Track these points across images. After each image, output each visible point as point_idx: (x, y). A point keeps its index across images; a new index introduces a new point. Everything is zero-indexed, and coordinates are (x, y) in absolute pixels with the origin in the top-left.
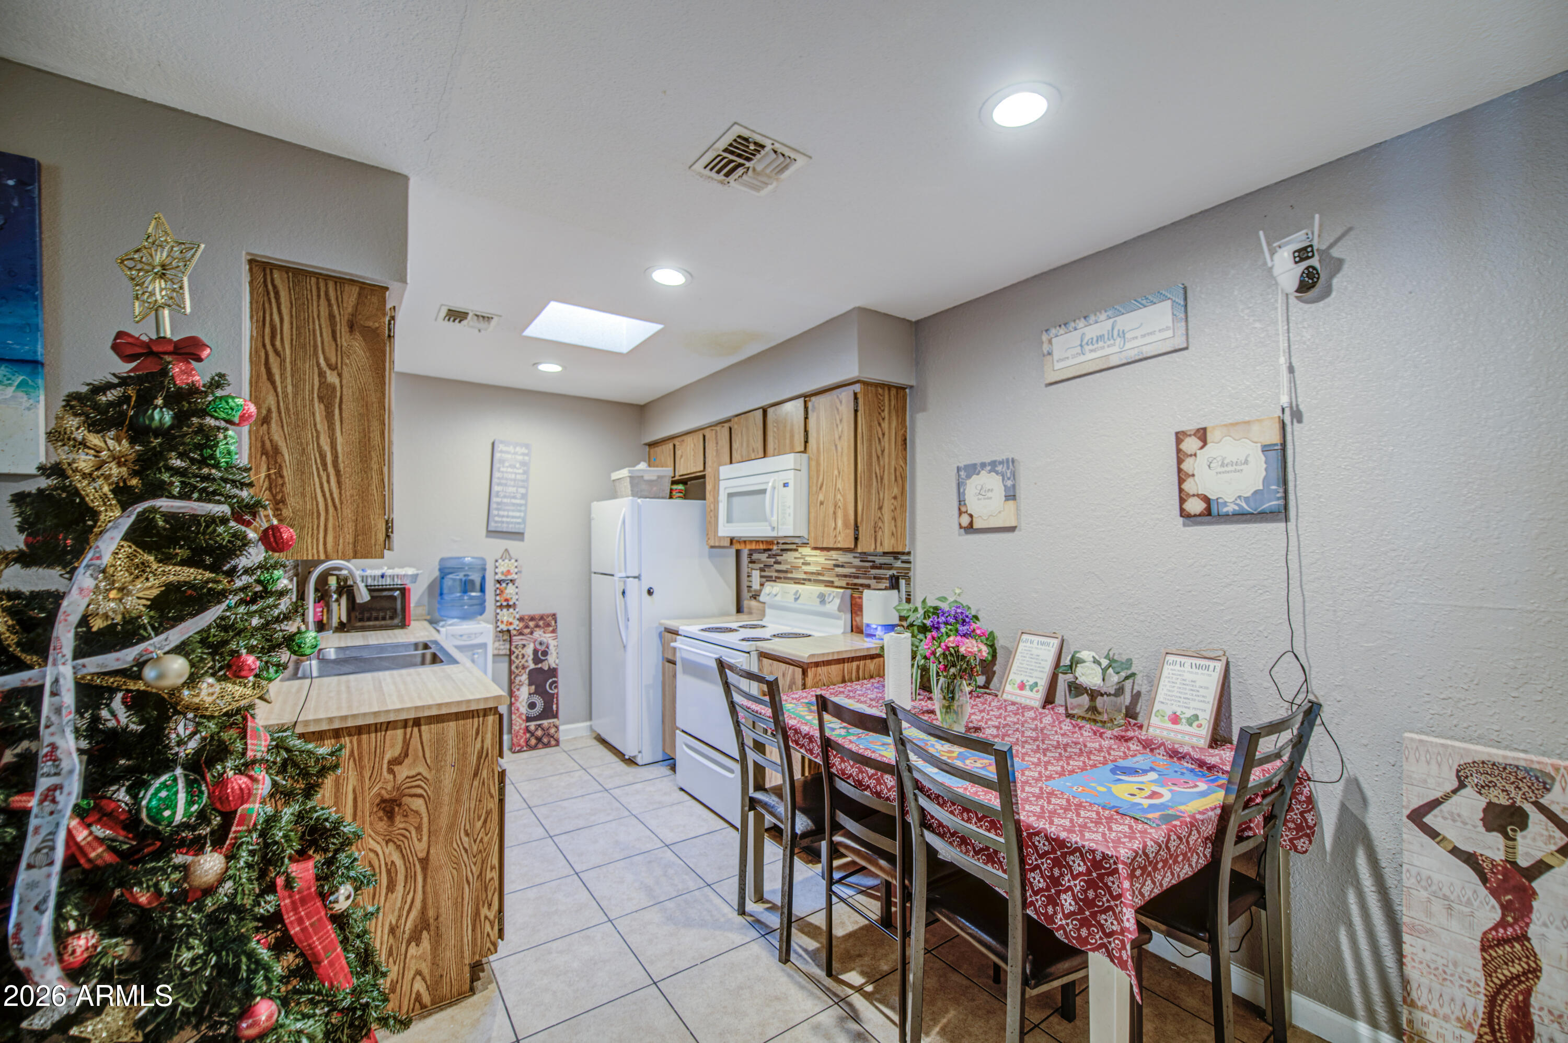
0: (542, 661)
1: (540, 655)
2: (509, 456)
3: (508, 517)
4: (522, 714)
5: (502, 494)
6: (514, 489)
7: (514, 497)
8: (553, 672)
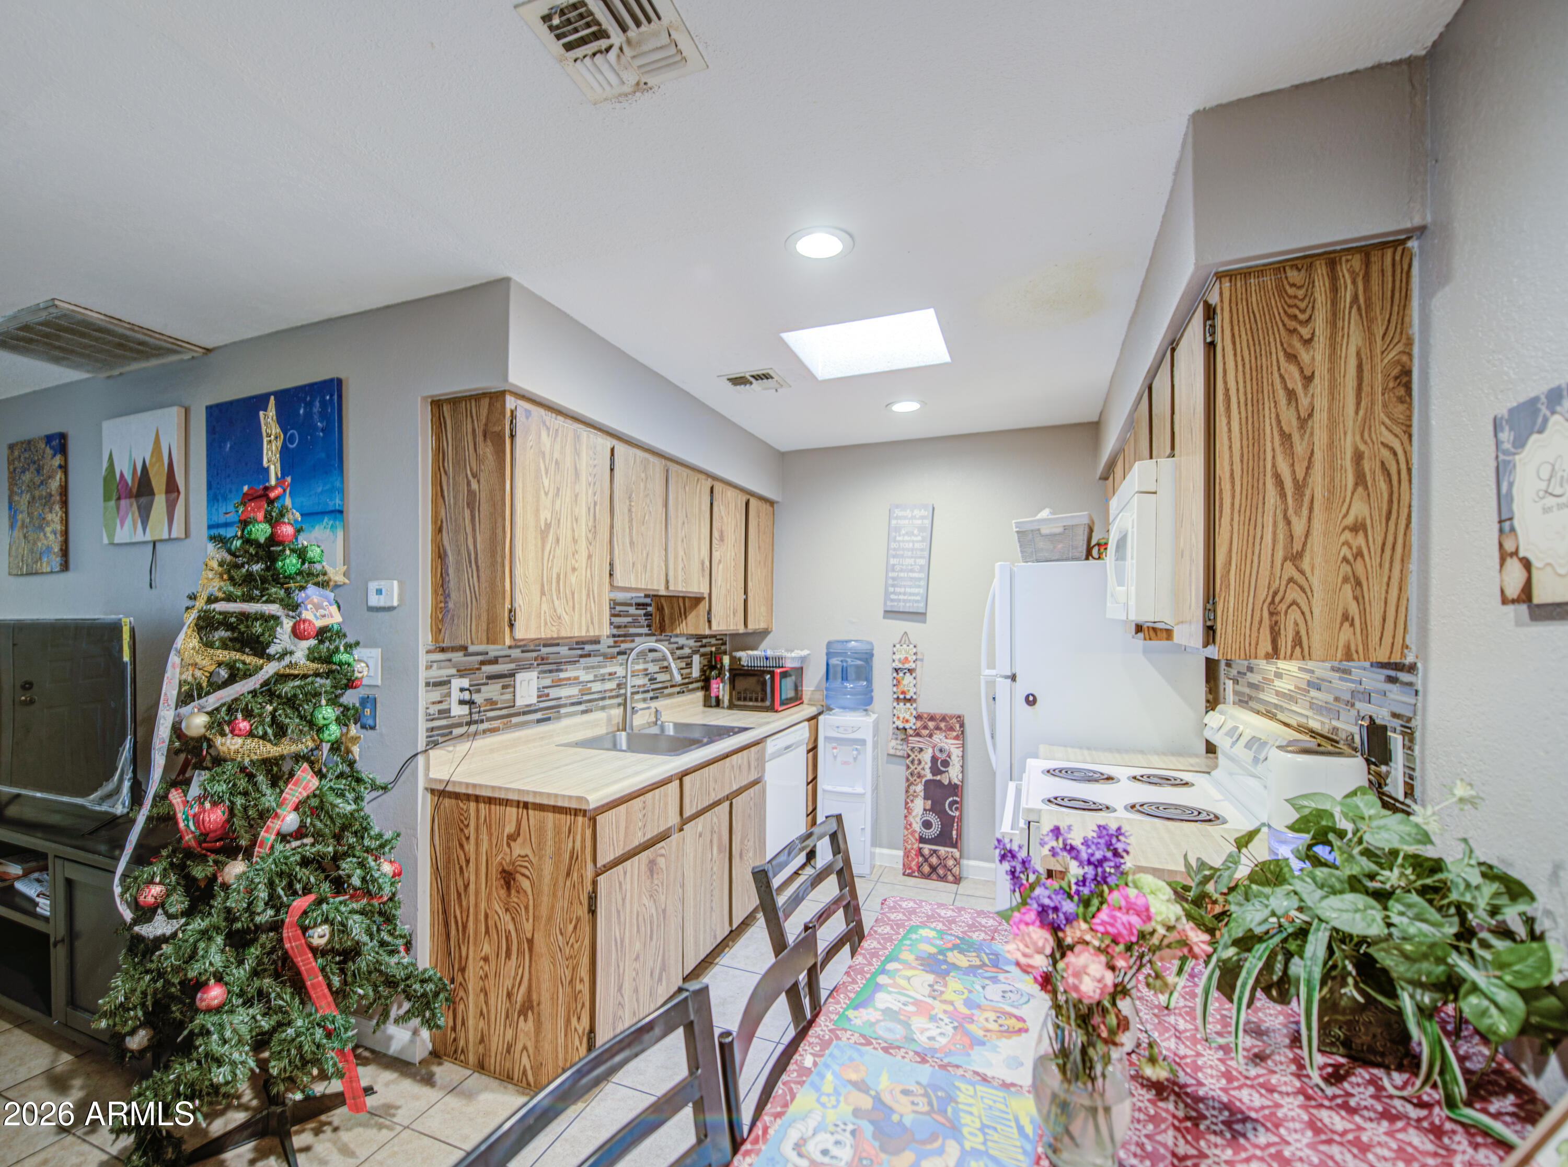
0: (942, 773)
1: (939, 764)
2: (907, 522)
3: (905, 594)
4: (915, 831)
5: (898, 568)
6: (911, 561)
7: (912, 571)
8: (955, 789)
